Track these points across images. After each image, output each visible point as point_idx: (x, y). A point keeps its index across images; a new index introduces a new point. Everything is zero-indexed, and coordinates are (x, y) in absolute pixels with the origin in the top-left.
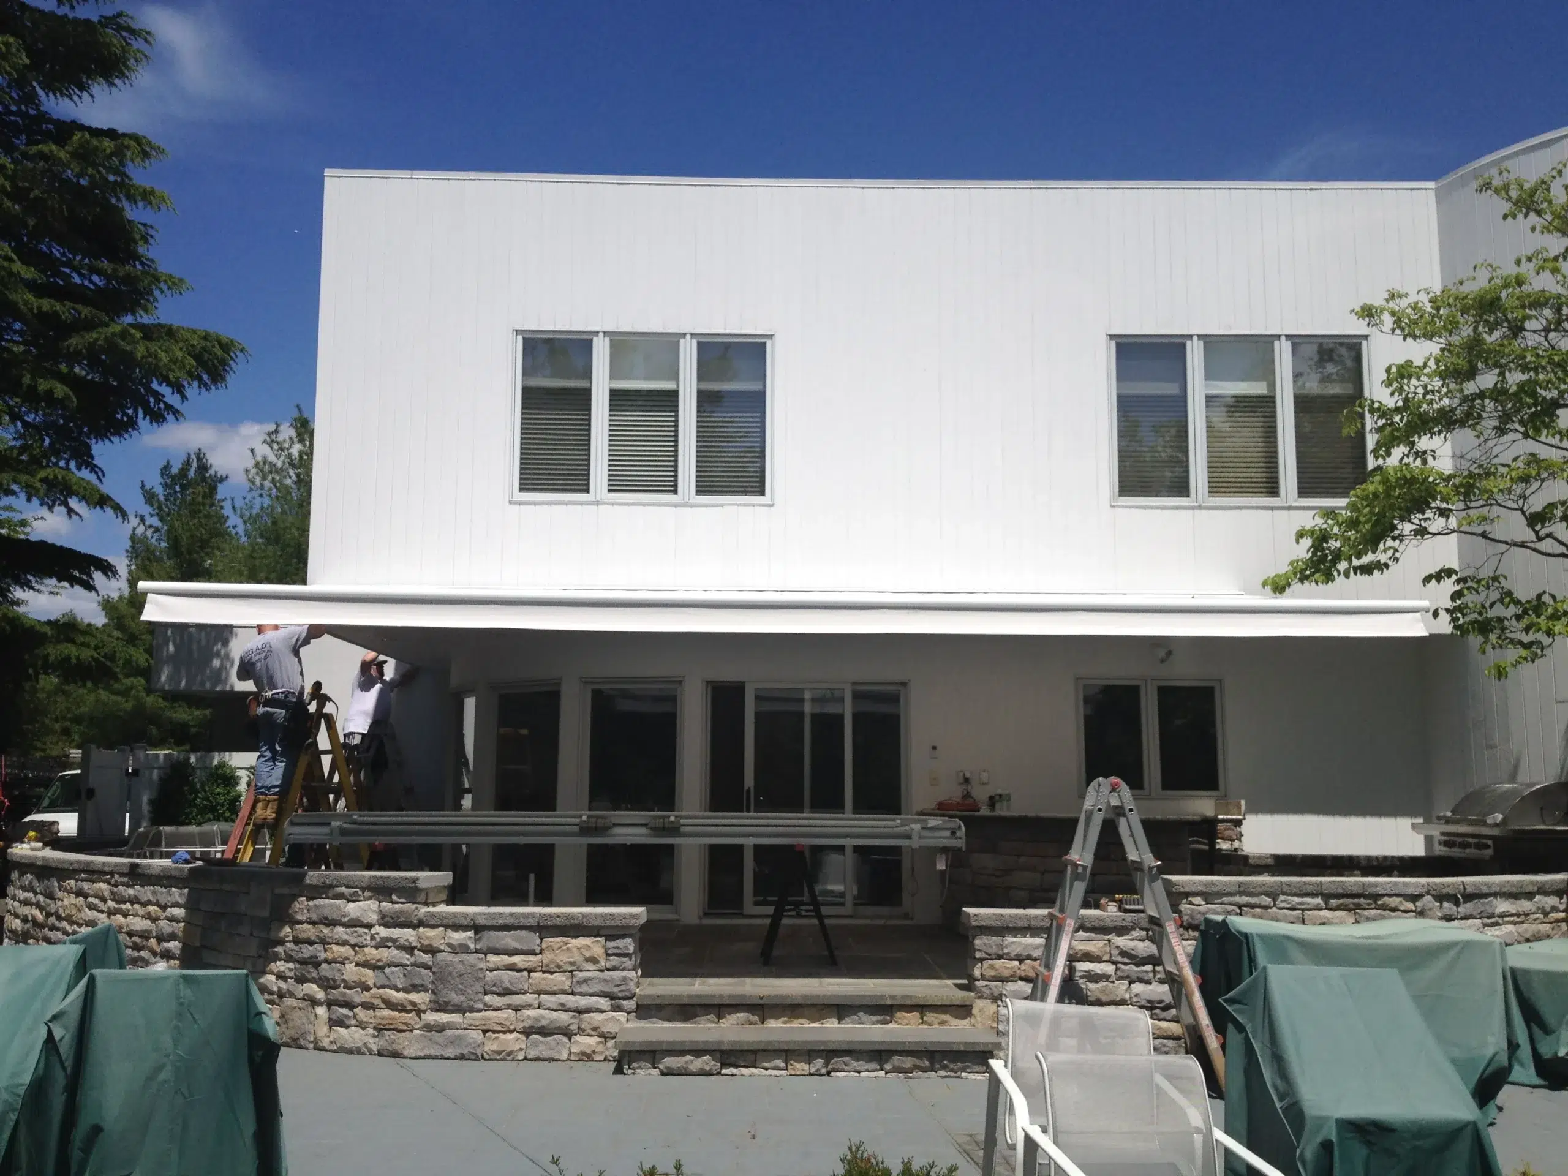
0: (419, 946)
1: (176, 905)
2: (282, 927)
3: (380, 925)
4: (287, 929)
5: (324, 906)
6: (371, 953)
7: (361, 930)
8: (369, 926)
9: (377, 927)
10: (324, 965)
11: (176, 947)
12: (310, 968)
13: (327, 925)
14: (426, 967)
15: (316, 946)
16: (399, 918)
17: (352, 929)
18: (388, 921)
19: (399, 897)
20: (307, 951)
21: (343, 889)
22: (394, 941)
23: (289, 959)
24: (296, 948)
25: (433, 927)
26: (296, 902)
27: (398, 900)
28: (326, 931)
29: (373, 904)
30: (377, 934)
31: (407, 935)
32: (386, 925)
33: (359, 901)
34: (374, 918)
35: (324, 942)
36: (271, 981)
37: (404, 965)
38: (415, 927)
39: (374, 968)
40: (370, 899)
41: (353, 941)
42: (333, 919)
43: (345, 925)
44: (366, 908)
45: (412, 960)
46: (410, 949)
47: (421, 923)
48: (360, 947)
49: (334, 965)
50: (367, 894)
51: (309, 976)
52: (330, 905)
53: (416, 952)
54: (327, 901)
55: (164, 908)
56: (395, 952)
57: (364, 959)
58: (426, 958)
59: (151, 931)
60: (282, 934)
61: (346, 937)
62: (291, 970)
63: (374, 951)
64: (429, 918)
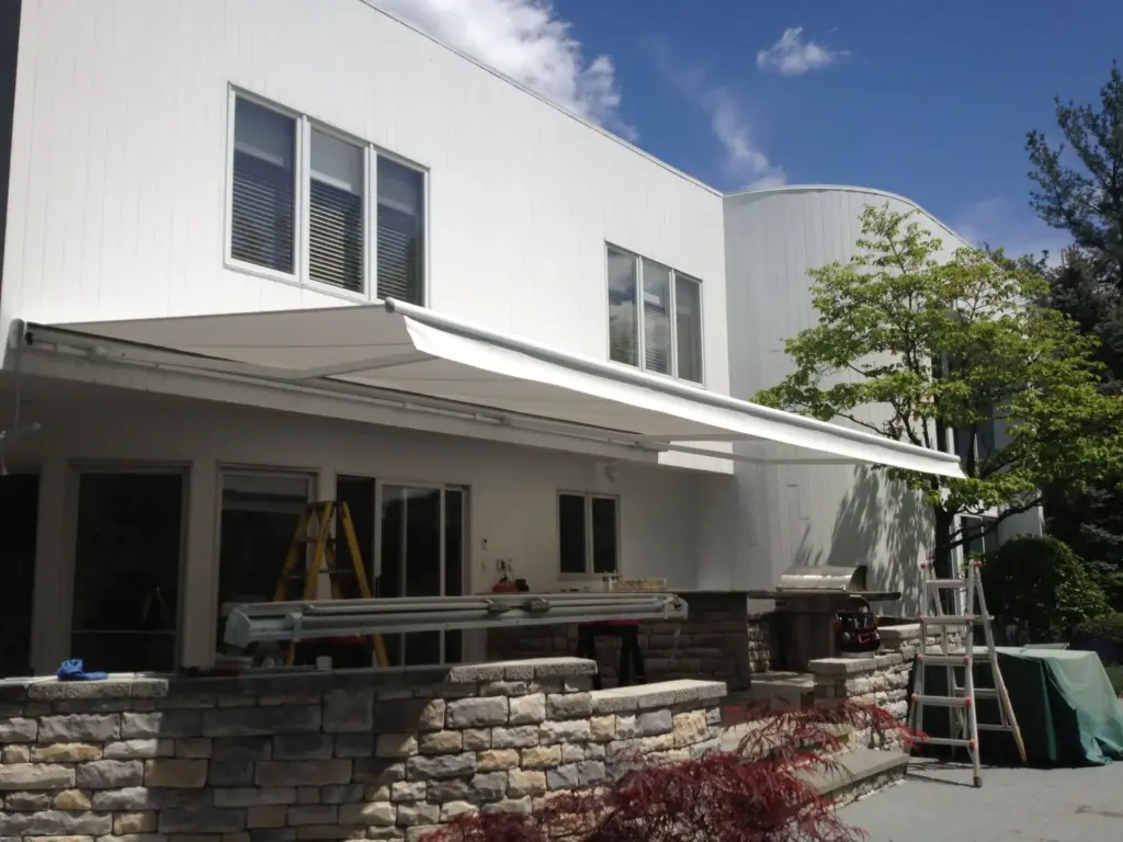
0: (594, 737)
1: (145, 736)
2: (405, 740)
3: (548, 719)
4: (413, 742)
5: (476, 707)
6: (546, 753)
7: (530, 728)
8: (538, 723)
9: (546, 722)
10: (478, 777)
11: (140, 795)
12: (458, 783)
13: (480, 728)
14: (600, 759)
15: (465, 755)
16: (573, 709)
17: (518, 729)
18: (558, 714)
19: (571, 686)
20: (453, 764)
21: (502, 684)
22: (567, 735)
23: (415, 775)
24: (431, 762)
25: (606, 714)
26: (430, 707)
27: (570, 690)
28: (482, 735)
29: (539, 697)
30: (551, 730)
31: (580, 727)
32: (557, 720)
33: (523, 695)
34: (542, 712)
35: (478, 749)
36: (386, 810)
37: (577, 761)
38: (587, 717)
39: (546, 768)
40: (536, 691)
41: (519, 742)
42: (491, 721)
43: (507, 725)
44: (536, 702)
45: (588, 753)
46: (584, 743)
47: (597, 713)
48: (528, 747)
49: (494, 774)
50: (533, 686)
51: (456, 793)
52: (488, 705)
53: (592, 745)
54: (479, 700)
55: (102, 744)
56: (568, 748)
57: (536, 760)
58: (600, 750)
59: (68, 780)
60: (405, 748)
61: (510, 739)
62: (420, 790)
63: (545, 750)
64: (604, 706)
